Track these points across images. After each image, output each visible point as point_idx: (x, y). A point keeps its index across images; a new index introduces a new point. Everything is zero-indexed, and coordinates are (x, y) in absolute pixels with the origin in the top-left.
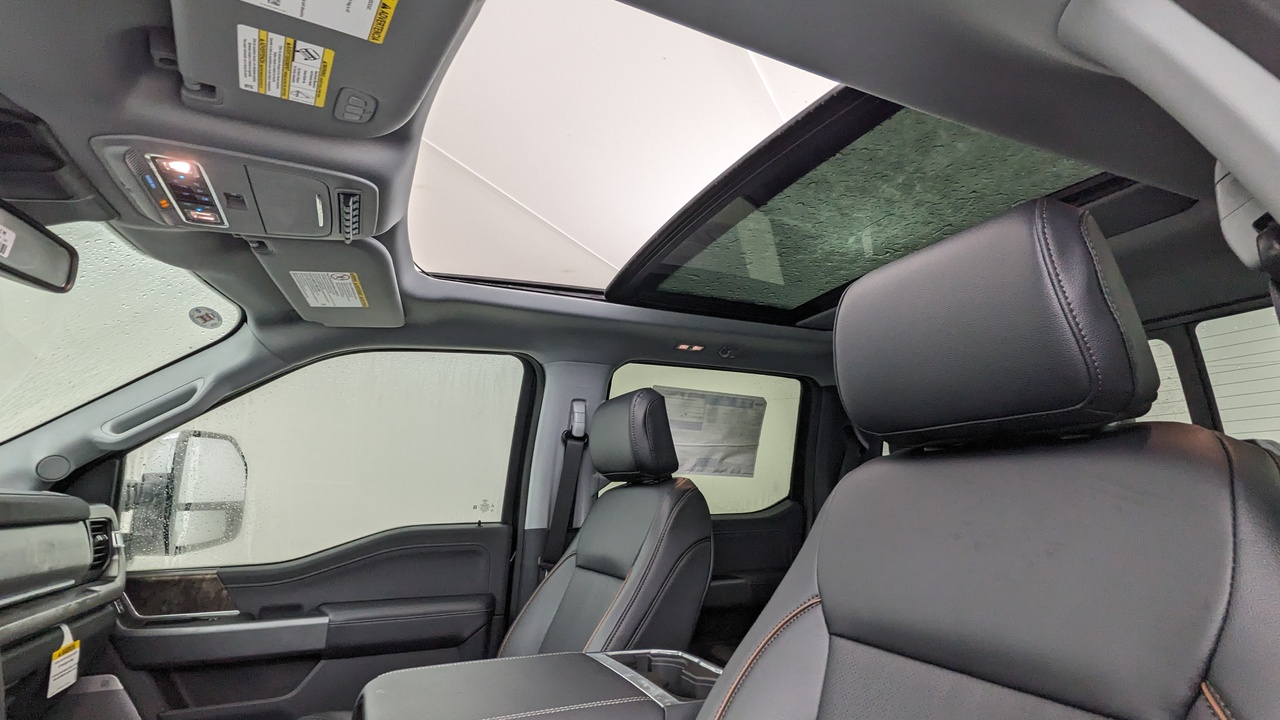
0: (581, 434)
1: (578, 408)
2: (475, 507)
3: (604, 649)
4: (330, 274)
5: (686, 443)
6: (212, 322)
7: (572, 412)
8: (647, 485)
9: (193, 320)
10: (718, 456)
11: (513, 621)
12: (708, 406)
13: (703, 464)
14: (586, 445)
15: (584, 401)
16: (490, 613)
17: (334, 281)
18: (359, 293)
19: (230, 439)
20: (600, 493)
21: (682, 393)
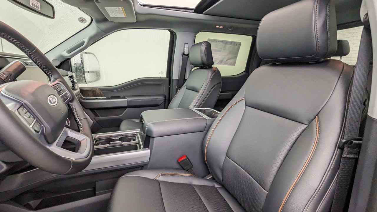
0: (187, 54)
1: (186, 46)
2: (159, 73)
3: (194, 108)
4: (116, 8)
5: (216, 56)
6: (84, 21)
7: (184, 47)
8: (205, 69)
9: (79, 21)
10: (225, 60)
11: (171, 101)
12: (223, 45)
13: (221, 62)
14: (188, 57)
15: (188, 44)
16: (165, 99)
17: (117, 10)
18: (124, 13)
19: (93, 54)
20: (192, 70)
21: (216, 41)
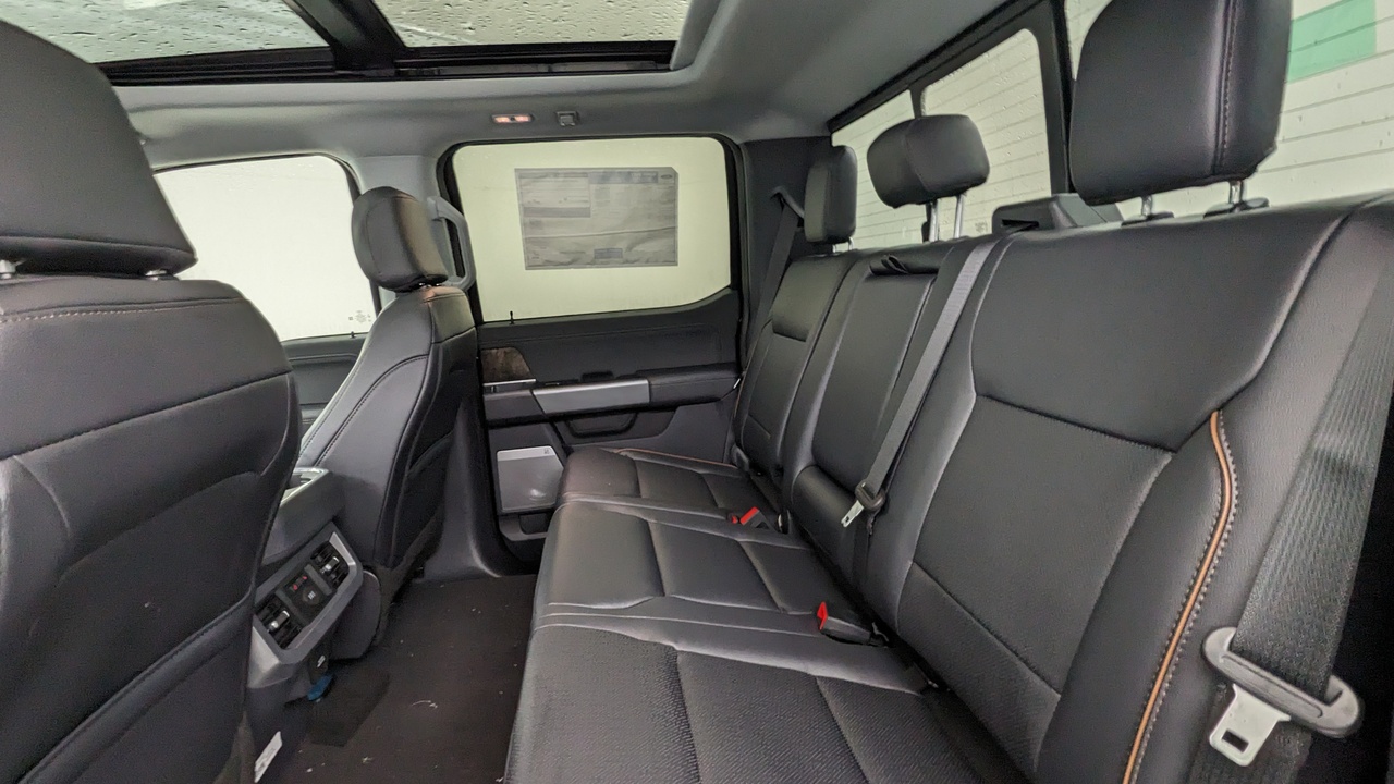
2: (351, 319)
10: (623, 245)
12: (593, 187)
21: (556, 175)
